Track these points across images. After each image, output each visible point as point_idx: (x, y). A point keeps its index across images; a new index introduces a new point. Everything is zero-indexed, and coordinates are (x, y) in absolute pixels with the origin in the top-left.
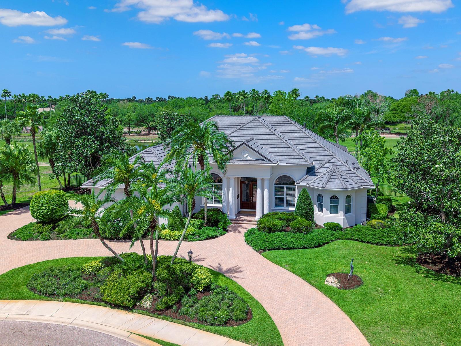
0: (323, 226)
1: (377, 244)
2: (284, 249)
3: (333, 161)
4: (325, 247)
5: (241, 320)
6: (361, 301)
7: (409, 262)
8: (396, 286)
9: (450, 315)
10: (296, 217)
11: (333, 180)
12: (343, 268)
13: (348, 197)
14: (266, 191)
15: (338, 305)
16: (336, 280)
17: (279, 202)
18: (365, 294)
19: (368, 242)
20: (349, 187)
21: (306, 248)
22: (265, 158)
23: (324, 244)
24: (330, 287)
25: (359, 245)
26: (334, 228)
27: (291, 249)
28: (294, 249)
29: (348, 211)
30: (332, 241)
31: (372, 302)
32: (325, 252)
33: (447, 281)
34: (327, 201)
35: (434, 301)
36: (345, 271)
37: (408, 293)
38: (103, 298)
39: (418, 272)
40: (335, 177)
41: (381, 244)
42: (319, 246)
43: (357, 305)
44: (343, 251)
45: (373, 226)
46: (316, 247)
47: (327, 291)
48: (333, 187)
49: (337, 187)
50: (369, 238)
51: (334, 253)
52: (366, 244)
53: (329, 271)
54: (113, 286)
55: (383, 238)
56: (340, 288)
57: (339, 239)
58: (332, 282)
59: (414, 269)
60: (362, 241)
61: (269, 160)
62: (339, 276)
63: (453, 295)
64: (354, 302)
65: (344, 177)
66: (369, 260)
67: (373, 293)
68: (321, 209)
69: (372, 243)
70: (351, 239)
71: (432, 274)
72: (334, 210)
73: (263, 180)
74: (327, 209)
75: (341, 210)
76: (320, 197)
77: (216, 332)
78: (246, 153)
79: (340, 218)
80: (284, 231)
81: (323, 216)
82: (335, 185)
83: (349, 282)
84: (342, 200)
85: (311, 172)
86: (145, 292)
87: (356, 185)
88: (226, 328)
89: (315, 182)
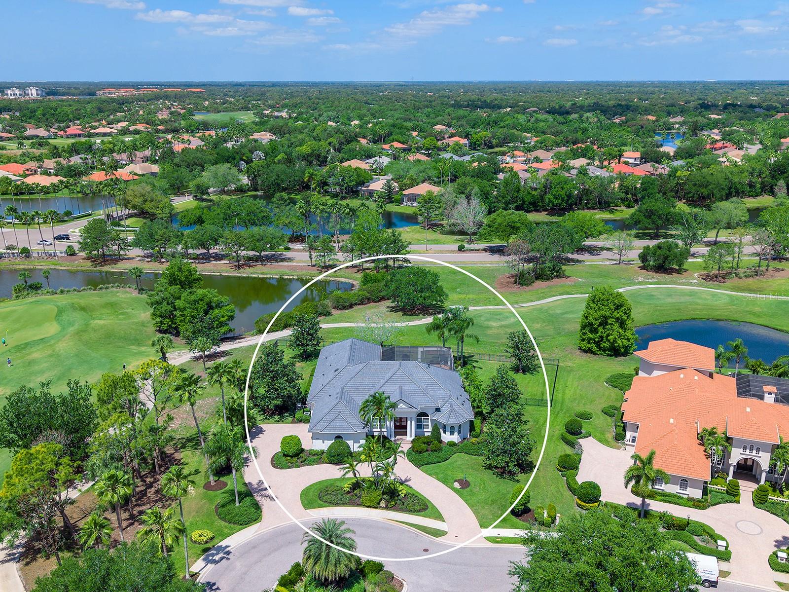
0: (446, 443)
1: (475, 455)
2: (429, 464)
3: (450, 401)
4: (449, 460)
5: (426, 509)
6: (470, 494)
7: (489, 467)
8: (484, 484)
10: (432, 439)
11: (452, 418)
12: (460, 476)
13: (460, 426)
14: (413, 422)
15: (461, 497)
16: (459, 484)
17: (419, 426)
18: (472, 490)
19: (471, 454)
20: (461, 421)
21: (440, 462)
22: (413, 406)
23: (449, 458)
24: (457, 488)
25: (467, 457)
26: (452, 444)
28: (434, 463)
29: (459, 432)
30: (452, 455)
32: (450, 463)
34: (448, 428)
36: (461, 479)
37: (489, 487)
38: (363, 504)
39: (494, 474)
40: (452, 415)
41: (477, 456)
42: (447, 459)
43: (469, 497)
44: (459, 463)
46: (445, 461)
47: (455, 490)
49: (454, 422)
50: (471, 451)
51: (455, 464)
52: (470, 456)
53: (455, 479)
54: (367, 499)
55: (478, 451)
56: (461, 488)
57: (456, 453)
58: (457, 485)
59: (492, 473)
60: (468, 454)
61: (416, 408)
62: (460, 482)
64: (468, 495)
65: (457, 414)
66: (471, 467)
67: (475, 490)
68: (445, 432)
69: (473, 455)
70: (462, 452)
72: (452, 433)
73: (411, 418)
74: (448, 433)
75: (456, 433)
76: (444, 427)
77: (417, 515)
78: (402, 405)
79: (456, 438)
80: (427, 450)
81: (446, 437)
82: (452, 421)
83: (465, 484)
84: (456, 428)
85: (438, 410)
86: (381, 500)
87: (464, 420)
88: (420, 513)
89: (441, 418)
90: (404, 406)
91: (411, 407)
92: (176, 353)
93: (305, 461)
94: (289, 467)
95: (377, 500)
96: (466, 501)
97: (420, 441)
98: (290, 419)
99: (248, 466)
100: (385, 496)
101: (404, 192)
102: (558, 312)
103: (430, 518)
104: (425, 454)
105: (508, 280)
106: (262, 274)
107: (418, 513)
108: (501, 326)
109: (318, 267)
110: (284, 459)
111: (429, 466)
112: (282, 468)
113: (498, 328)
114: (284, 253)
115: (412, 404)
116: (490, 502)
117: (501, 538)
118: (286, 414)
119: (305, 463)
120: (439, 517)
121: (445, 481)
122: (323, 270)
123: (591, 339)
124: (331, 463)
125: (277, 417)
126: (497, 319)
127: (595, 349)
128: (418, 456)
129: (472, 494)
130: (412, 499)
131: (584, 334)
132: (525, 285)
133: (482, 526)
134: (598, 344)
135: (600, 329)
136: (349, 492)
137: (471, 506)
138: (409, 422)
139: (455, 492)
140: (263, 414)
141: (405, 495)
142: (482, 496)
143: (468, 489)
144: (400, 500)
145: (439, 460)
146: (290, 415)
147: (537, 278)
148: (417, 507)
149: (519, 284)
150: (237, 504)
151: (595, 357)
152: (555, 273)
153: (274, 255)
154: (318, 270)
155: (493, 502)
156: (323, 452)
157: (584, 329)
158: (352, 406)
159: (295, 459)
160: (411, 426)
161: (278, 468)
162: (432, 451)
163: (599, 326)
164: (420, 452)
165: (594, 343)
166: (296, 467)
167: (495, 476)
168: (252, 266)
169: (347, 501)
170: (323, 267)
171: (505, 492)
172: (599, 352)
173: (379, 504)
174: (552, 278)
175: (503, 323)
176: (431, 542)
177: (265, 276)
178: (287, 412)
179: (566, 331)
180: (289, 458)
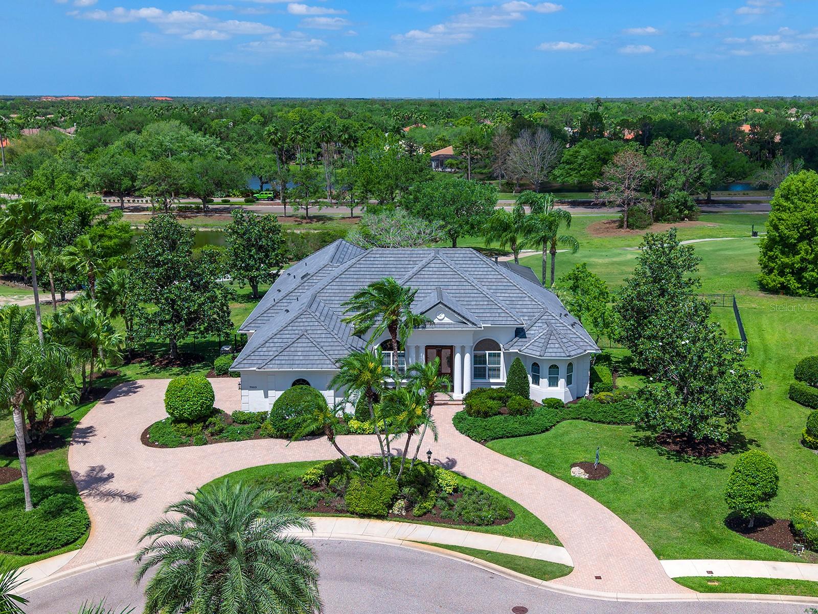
0: (541, 403)
1: (609, 423)
2: (508, 437)
3: (546, 317)
4: (553, 431)
5: (507, 518)
6: (614, 491)
7: (647, 443)
8: (643, 472)
9: (699, 497)
10: (509, 394)
11: (552, 346)
12: (583, 457)
13: (570, 365)
15: (593, 496)
16: (582, 471)
17: (479, 372)
18: (616, 483)
19: (599, 422)
20: (573, 353)
21: (533, 434)
22: (468, 320)
23: (551, 427)
24: (578, 479)
25: (590, 426)
26: (554, 404)
27: (516, 436)
28: (520, 436)
29: (569, 382)
30: (558, 422)
31: (624, 491)
32: (555, 437)
33: (689, 462)
34: (544, 369)
35: (683, 486)
36: (587, 460)
37: (656, 477)
38: (350, 509)
39: (660, 454)
40: (554, 341)
41: (614, 423)
42: (547, 430)
43: (612, 496)
44: (574, 435)
45: (602, 402)
46: (543, 432)
47: (576, 483)
48: (553, 354)
49: (558, 354)
50: (599, 416)
51: (566, 439)
52: (597, 424)
53: (571, 461)
54: (361, 495)
55: (615, 415)
56: (589, 479)
57: (564, 419)
58: (578, 472)
59: (655, 452)
60: (592, 421)
61: (473, 324)
62: (585, 466)
63: (700, 477)
64: (608, 492)
65: (564, 340)
66: (607, 444)
67: (623, 482)
68: (536, 381)
69: (604, 423)
70: (578, 419)
71: (673, 455)
72: (553, 382)
73: (463, 348)
74: (544, 382)
75: (562, 382)
76: (536, 367)
77: (487, 532)
78: (443, 316)
79: (560, 392)
80: (500, 413)
81: (541, 391)
82: (554, 352)
83: (597, 471)
84: (563, 370)
85: (520, 333)
86: (395, 498)
87: (579, 351)
88: (495, 527)
89: (529, 348)
90: (447, 320)
91: (465, 320)
92: (15, 297)
93: (221, 431)
94: (182, 444)
95: (386, 498)
96: (607, 504)
97: (484, 395)
98: (205, 372)
99: (85, 443)
100: (406, 490)
101: (433, 154)
102: (707, 249)
103: (521, 537)
104: (498, 417)
105: (608, 225)
106: (204, 226)
107: (489, 528)
108: (613, 264)
109: (297, 217)
110: (172, 428)
111: (506, 441)
112: (164, 446)
113: (607, 265)
114: (244, 206)
115: (466, 316)
116: (666, 504)
117: (718, 579)
118: (197, 365)
119: (219, 435)
120: (545, 535)
121: (548, 466)
122: (304, 221)
123: (785, 266)
124: (281, 437)
125: (176, 370)
126: (602, 255)
127: (793, 284)
128: (480, 422)
129: (619, 489)
130: (474, 497)
131: (772, 259)
132: (638, 227)
133: (660, 554)
134: (798, 274)
135: (803, 246)
136: (316, 485)
137: (624, 514)
138: (457, 358)
139: (576, 486)
140: (147, 366)
141: (456, 490)
142: (646, 494)
143: (608, 479)
144: (443, 499)
145: (530, 428)
146: (205, 366)
147: (657, 220)
148: (487, 514)
149: (628, 227)
150: (28, 508)
151: (796, 299)
152: (686, 212)
153: (228, 208)
154: (296, 221)
155: (675, 505)
156: (262, 417)
157: (771, 250)
158: (333, 323)
159: (197, 427)
160: (463, 366)
161: (156, 446)
162: (511, 414)
163: (801, 239)
164: (486, 415)
165: (792, 273)
166: (197, 444)
167: (664, 458)
168: (189, 218)
169: (312, 503)
170: (303, 218)
171: (696, 485)
172: (801, 291)
173: (390, 506)
174: (683, 219)
175: (614, 259)
176: (531, 591)
177: (210, 230)
178: (199, 362)
179: (728, 271)
180: (183, 425)
